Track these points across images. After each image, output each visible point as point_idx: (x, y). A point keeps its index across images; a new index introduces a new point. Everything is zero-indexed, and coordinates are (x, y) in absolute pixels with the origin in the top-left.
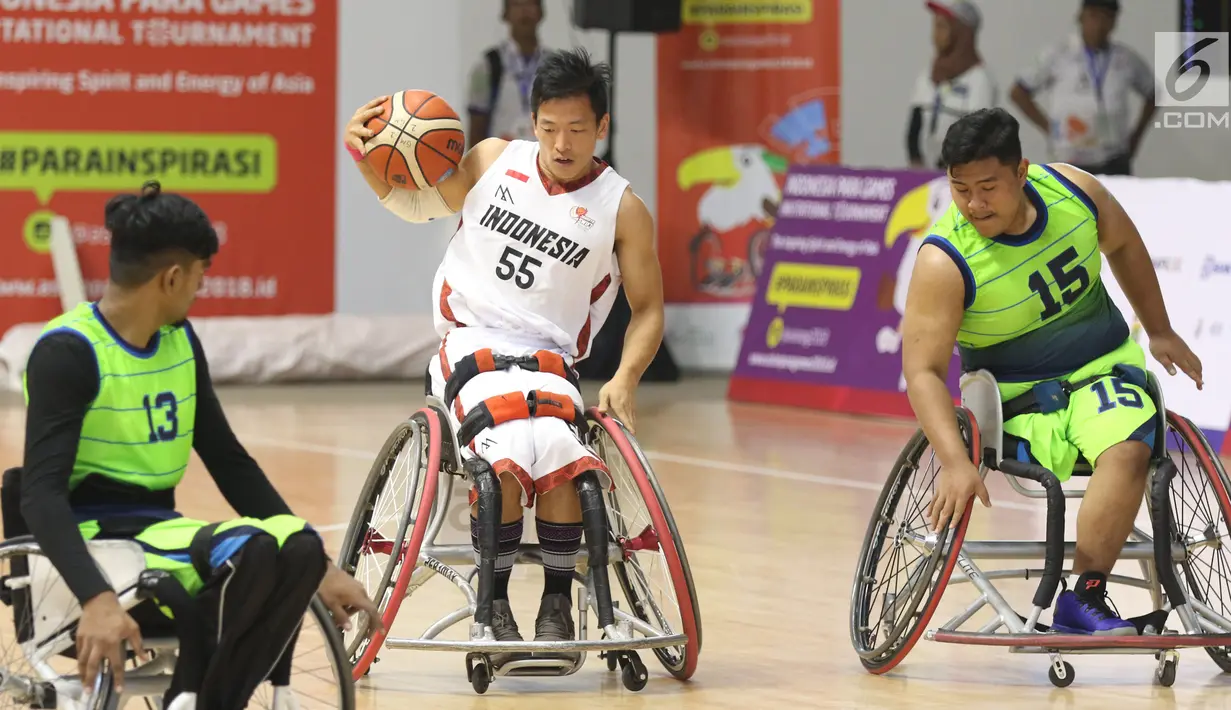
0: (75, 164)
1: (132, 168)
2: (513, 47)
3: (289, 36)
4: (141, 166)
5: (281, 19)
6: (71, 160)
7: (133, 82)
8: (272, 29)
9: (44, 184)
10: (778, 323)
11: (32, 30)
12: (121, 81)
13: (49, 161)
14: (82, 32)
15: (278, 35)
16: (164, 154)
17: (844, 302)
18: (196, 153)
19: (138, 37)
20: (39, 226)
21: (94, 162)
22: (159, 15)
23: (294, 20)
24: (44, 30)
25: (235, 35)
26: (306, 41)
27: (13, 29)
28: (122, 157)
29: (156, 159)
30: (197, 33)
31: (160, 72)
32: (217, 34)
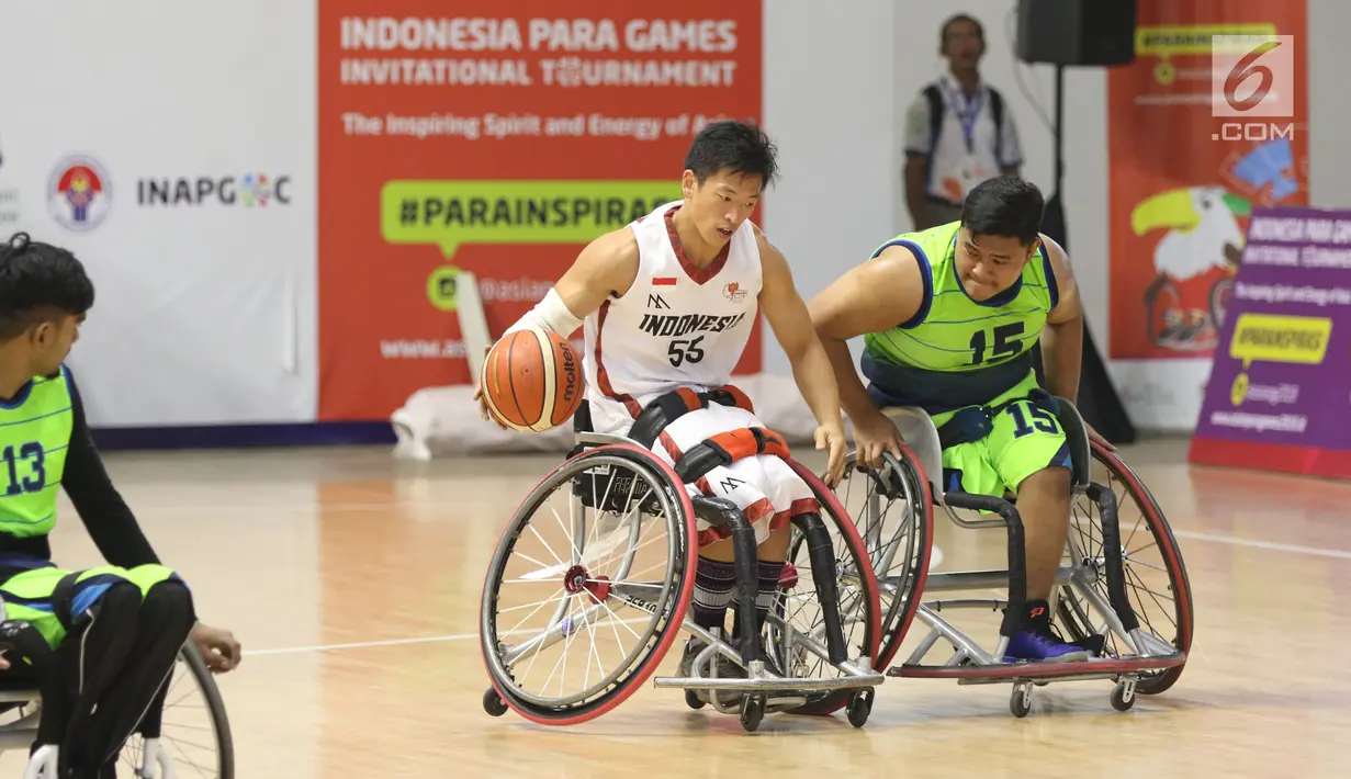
0: (482, 215)
1: (543, 218)
2: (954, 84)
3: (710, 74)
4: (552, 216)
5: (700, 56)
6: (478, 211)
7: (543, 125)
8: (691, 66)
9: (448, 236)
10: (1243, 379)
11: (434, 71)
12: (531, 124)
13: (454, 212)
14: (488, 73)
15: (698, 73)
16: (577, 202)
17: (1315, 356)
18: (611, 202)
19: (548, 79)
20: (444, 282)
21: (502, 212)
22: (571, 54)
23: (714, 57)
24: (447, 71)
25: (652, 74)
26: (728, 79)
27: (414, 71)
28: (532, 206)
29: (568, 208)
30: (611, 72)
31: (571, 116)
32: (633, 74)
